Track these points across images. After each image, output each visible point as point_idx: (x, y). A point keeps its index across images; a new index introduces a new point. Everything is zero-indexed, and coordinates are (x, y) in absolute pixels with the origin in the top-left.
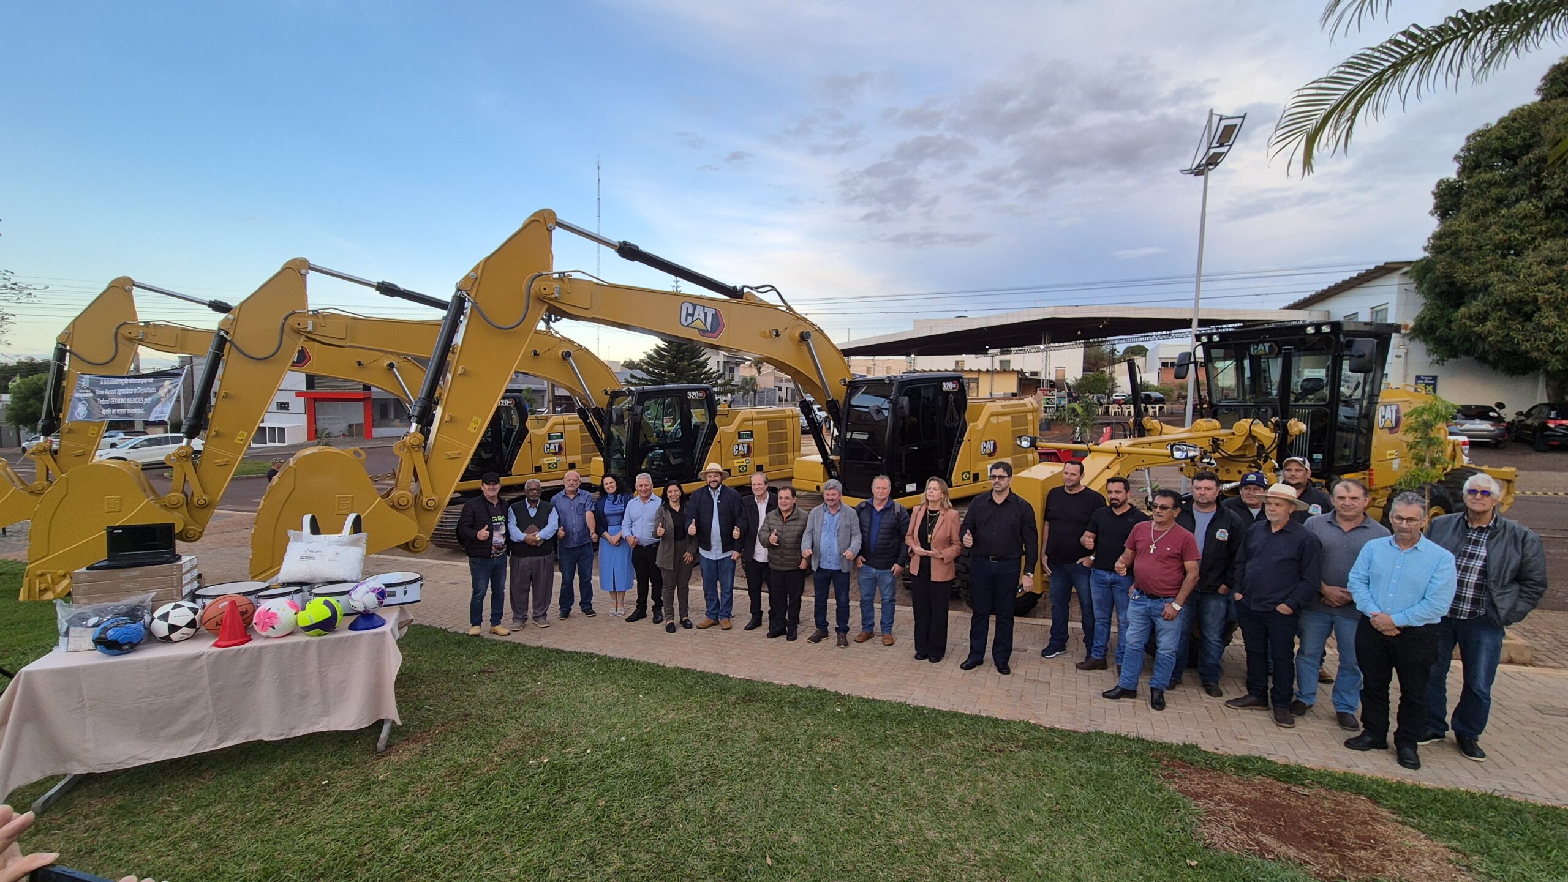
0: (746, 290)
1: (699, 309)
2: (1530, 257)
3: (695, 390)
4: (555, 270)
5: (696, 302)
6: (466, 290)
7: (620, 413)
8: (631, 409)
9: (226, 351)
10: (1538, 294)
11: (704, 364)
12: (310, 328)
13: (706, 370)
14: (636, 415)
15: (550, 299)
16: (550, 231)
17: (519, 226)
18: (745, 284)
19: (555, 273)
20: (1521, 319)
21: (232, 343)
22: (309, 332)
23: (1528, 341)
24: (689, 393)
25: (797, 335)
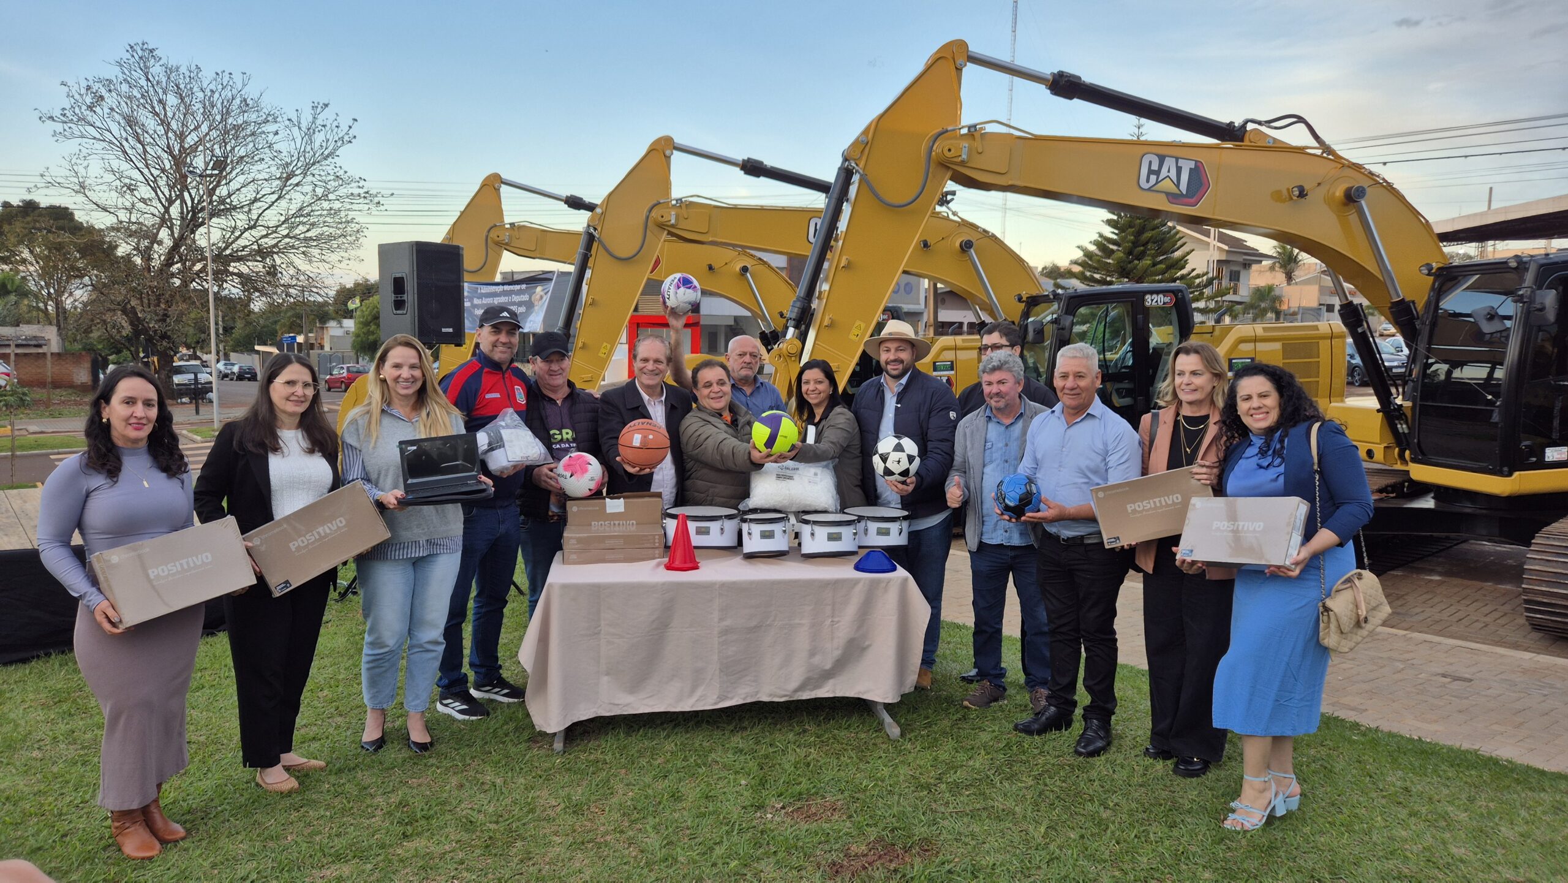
0: (1250, 126)
1: (1169, 163)
3: (1157, 292)
4: (963, 123)
5: (1163, 151)
6: (855, 160)
7: (1038, 326)
8: (1055, 322)
9: (593, 251)
11: (1181, 263)
12: (673, 221)
13: (1184, 272)
14: (1063, 329)
15: (956, 164)
16: (959, 70)
17: (920, 68)
18: (1250, 117)
19: (963, 127)
21: (600, 241)
22: (673, 226)
24: (1148, 297)
25: (1339, 192)
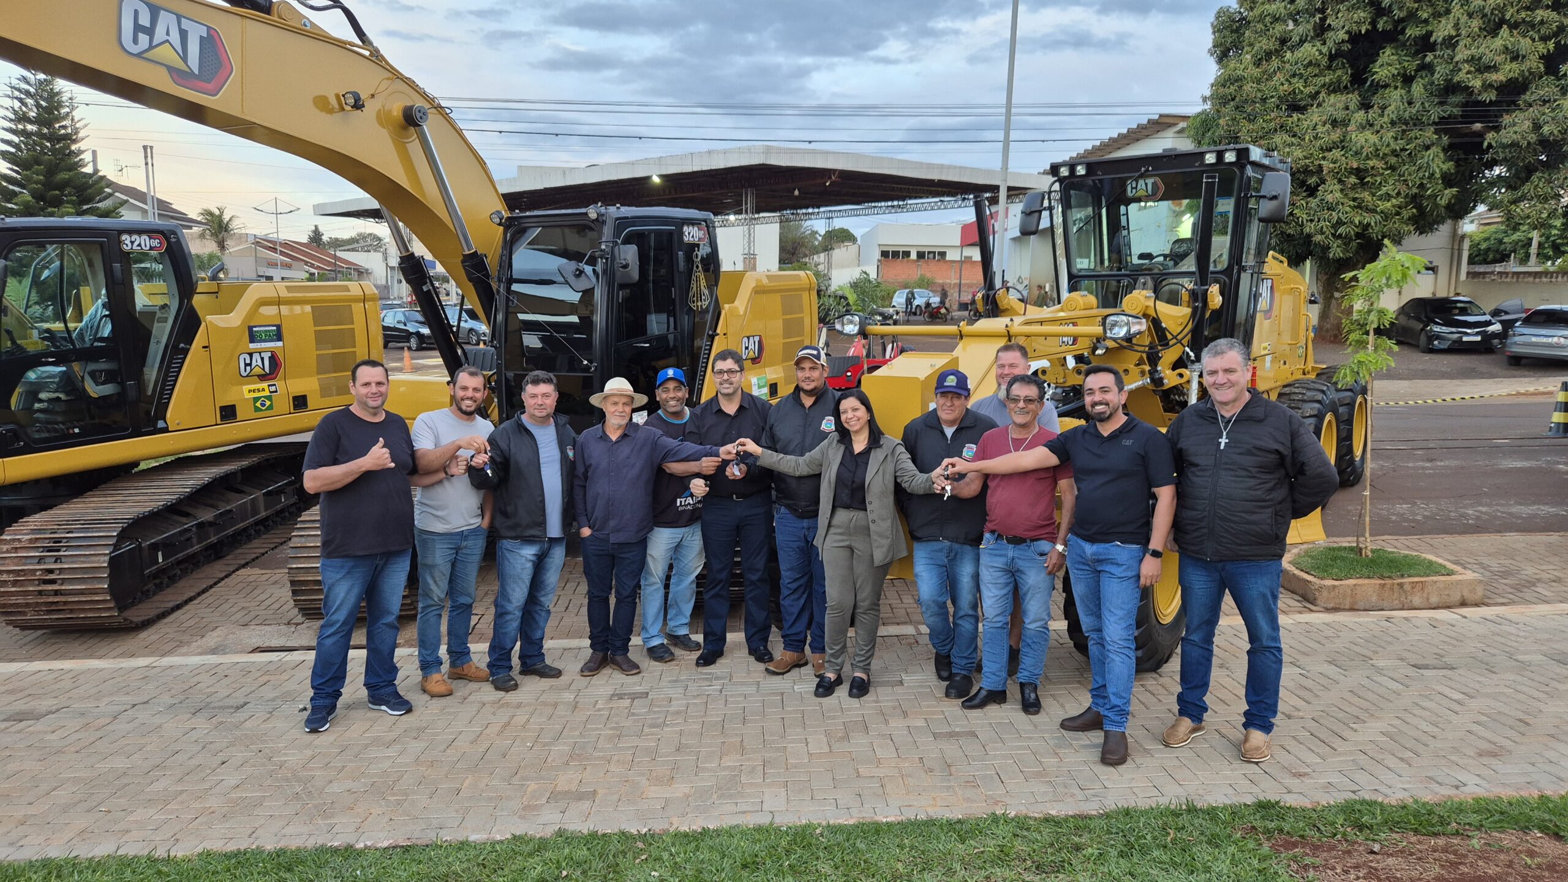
1: (167, 19)
2: (1314, 116)
3: (138, 232)
10: (1322, 162)
20: (1304, 194)
23: (1312, 221)
25: (397, 111)
